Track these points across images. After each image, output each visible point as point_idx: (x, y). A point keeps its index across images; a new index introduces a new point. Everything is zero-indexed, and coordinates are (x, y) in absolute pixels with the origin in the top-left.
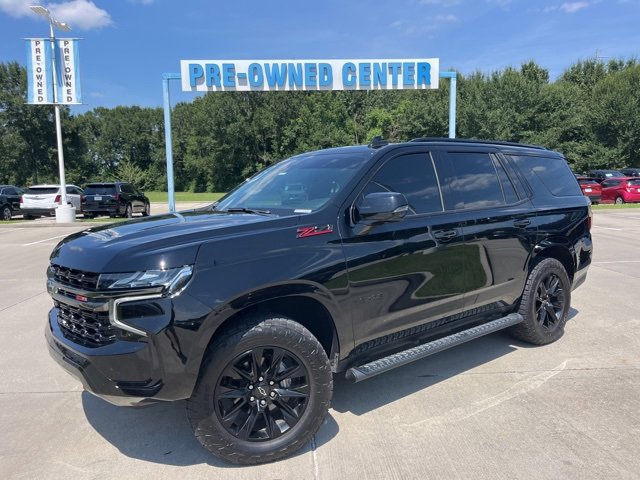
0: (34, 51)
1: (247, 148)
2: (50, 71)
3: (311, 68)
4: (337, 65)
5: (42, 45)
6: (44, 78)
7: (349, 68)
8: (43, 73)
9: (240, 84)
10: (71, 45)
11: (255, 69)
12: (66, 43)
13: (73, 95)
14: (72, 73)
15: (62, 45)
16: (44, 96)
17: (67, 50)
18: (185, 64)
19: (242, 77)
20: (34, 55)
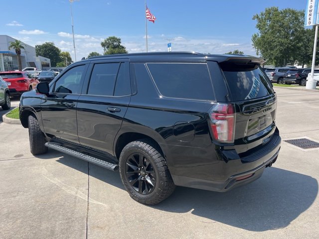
2: (316, 6)
6: (313, 11)
8: (313, 8)
16: (312, 21)
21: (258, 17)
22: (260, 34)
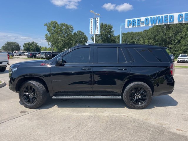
0: (91, 21)
1: (163, 43)
2: (94, 26)
3: (166, 17)
4: (176, 15)
5: (93, 20)
6: (93, 28)
7: (180, 16)
8: (92, 27)
9: (142, 25)
10: (99, 19)
11: (147, 20)
12: (98, 19)
13: (98, 32)
14: (98, 26)
15: (97, 19)
16: (92, 32)
17: (98, 21)
18: (127, 20)
19: (143, 22)
20: (91, 22)
21: (47, 25)
22: (49, 34)
